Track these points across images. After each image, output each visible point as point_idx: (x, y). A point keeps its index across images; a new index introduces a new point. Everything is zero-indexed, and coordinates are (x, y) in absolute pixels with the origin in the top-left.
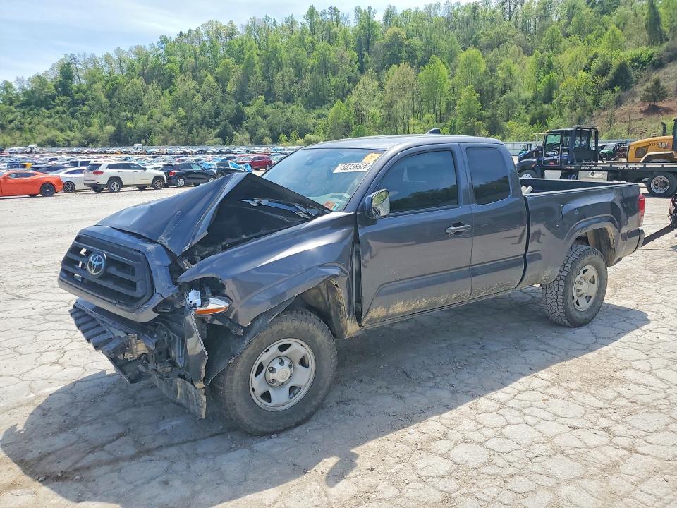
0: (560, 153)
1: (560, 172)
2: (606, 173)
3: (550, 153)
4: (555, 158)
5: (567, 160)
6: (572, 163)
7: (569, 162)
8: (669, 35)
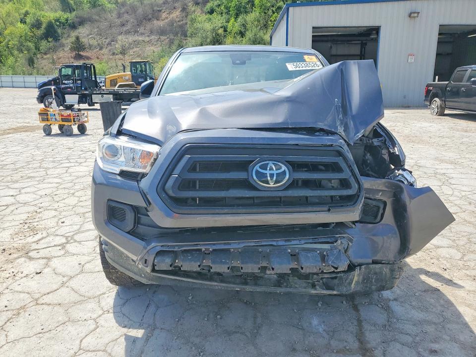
0: (75, 81)
1: (77, 96)
2: (112, 95)
3: (66, 82)
4: (71, 85)
5: (81, 87)
6: (86, 89)
7: (83, 88)
8: (75, 7)
